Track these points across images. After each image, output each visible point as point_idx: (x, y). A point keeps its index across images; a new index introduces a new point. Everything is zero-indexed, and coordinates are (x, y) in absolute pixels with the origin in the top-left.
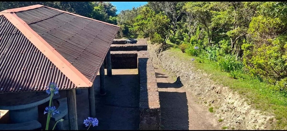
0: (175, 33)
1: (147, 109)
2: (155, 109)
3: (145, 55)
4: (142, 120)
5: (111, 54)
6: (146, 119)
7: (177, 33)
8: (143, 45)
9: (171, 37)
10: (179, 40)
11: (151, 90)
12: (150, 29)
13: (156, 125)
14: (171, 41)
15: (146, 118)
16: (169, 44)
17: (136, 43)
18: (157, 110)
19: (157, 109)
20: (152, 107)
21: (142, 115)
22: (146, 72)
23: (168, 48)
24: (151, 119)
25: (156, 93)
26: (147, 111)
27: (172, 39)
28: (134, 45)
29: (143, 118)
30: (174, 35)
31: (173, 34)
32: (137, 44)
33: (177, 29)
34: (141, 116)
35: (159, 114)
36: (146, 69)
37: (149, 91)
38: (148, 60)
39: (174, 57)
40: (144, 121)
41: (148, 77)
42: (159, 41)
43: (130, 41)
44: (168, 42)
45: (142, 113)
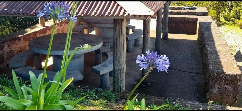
0: (230, 12)
1: (221, 74)
2: (234, 75)
3: (207, 20)
4: (212, 87)
5: (169, 17)
6: (218, 88)
7: (232, 11)
8: (203, 12)
9: (226, 15)
10: (233, 18)
11: (222, 52)
12: (205, 5)
13: (232, 97)
14: (225, 19)
15: (218, 86)
16: (223, 22)
17: (195, 10)
18: (237, 77)
19: (237, 75)
20: (229, 72)
21: (212, 81)
22: (212, 34)
23: (222, 25)
24: (225, 88)
25: (231, 56)
26: (221, 76)
27: (226, 17)
28: (193, 11)
29: (213, 85)
30: (229, 14)
31: (229, 12)
32: (197, 11)
33: (233, 7)
34: (211, 83)
35: (239, 83)
36: (211, 32)
37: (219, 53)
38: (212, 24)
39: (230, 32)
40: (215, 90)
41: (215, 39)
42: (214, 17)
43: (188, 7)
44: (222, 20)
45: (214, 78)
